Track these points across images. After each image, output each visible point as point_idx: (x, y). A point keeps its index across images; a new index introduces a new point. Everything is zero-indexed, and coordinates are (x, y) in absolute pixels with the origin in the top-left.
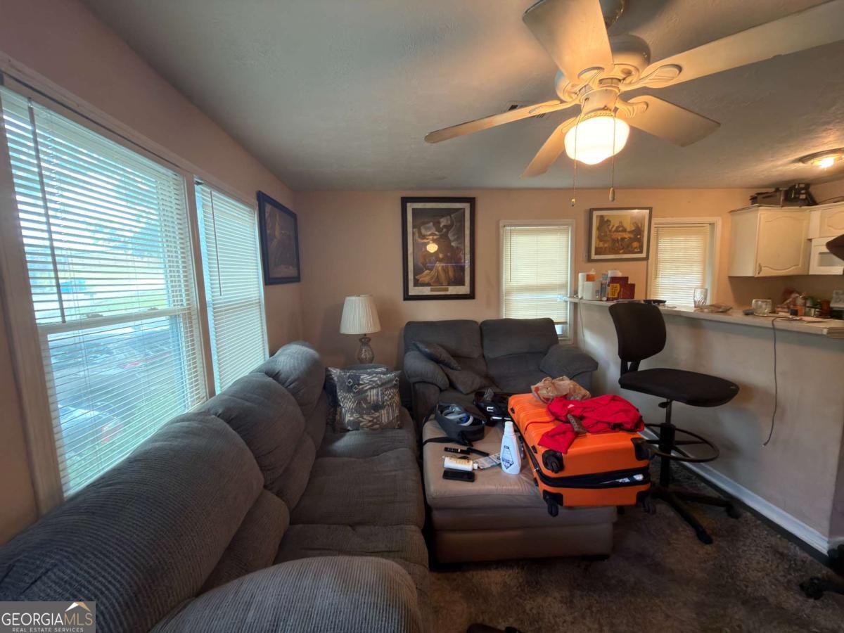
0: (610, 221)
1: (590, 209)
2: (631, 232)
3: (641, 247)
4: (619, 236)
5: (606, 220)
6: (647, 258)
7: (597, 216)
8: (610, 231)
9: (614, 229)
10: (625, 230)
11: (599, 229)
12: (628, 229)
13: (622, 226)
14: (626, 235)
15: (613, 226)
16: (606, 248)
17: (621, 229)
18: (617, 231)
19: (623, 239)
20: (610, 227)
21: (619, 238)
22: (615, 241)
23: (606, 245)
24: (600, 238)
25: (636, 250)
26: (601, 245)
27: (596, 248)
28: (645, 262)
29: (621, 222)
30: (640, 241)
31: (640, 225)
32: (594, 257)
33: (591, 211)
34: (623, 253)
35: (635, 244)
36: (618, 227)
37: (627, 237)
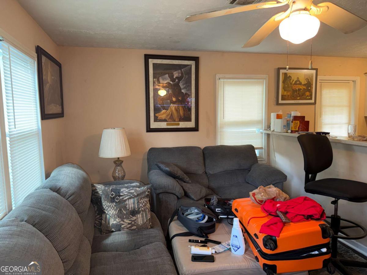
0: (291, 77)
2: (304, 85)
3: (311, 95)
4: (297, 87)
5: (288, 76)
6: (315, 103)
7: (283, 73)
8: (291, 84)
9: (294, 82)
10: (300, 84)
11: (284, 82)
12: (303, 83)
13: (299, 81)
14: (302, 87)
15: (293, 80)
16: (288, 96)
17: (298, 82)
18: (295, 84)
19: (299, 90)
20: (292, 81)
21: (297, 89)
22: (294, 91)
23: (288, 94)
25: (308, 98)
26: (285, 93)
27: (282, 96)
28: (314, 106)
29: (298, 78)
30: (310, 91)
31: (310, 81)
32: (280, 101)
33: (279, 69)
34: (299, 100)
35: (307, 93)
36: (296, 82)
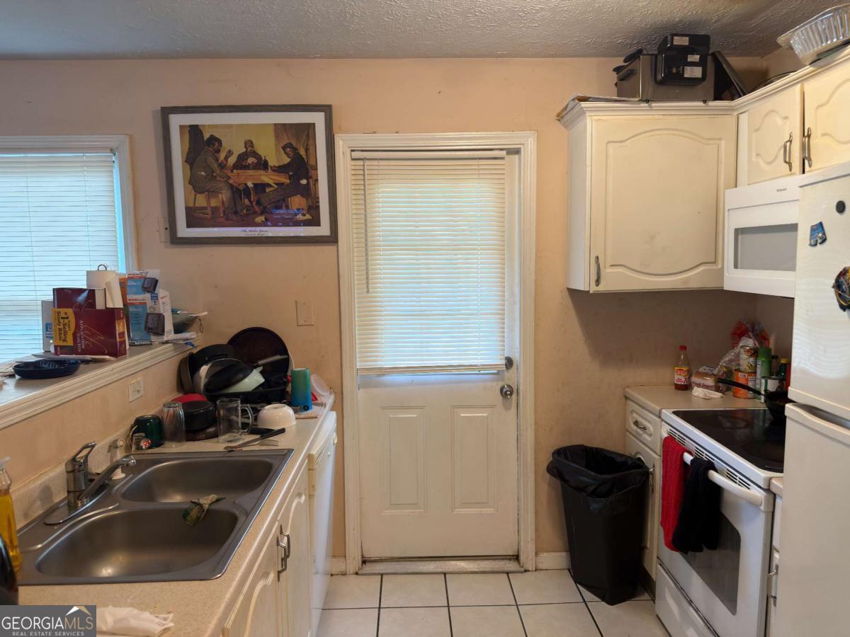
0: (220, 141)
1: (163, 109)
2: (280, 169)
3: (314, 208)
4: (250, 178)
5: (206, 136)
6: (333, 239)
7: (182, 127)
8: (222, 166)
9: (232, 160)
10: (263, 165)
11: (190, 160)
12: (273, 162)
13: (255, 154)
14: (267, 178)
15: (230, 153)
16: (215, 210)
17: (251, 160)
18: (241, 164)
19: (260, 187)
20: (222, 156)
21: (250, 185)
22: (239, 192)
23: (214, 203)
24: (195, 184)
25: (300, 217)
26: (201, 201)
27: (189, 211)
28: (328, 250)
29: (249, 144)
30: (309, 193)
31: (302, 152)
32: (183, 231)
34: (264, 224)
35: (297, 202)
36: (242, 157)
37: (271, 182)
